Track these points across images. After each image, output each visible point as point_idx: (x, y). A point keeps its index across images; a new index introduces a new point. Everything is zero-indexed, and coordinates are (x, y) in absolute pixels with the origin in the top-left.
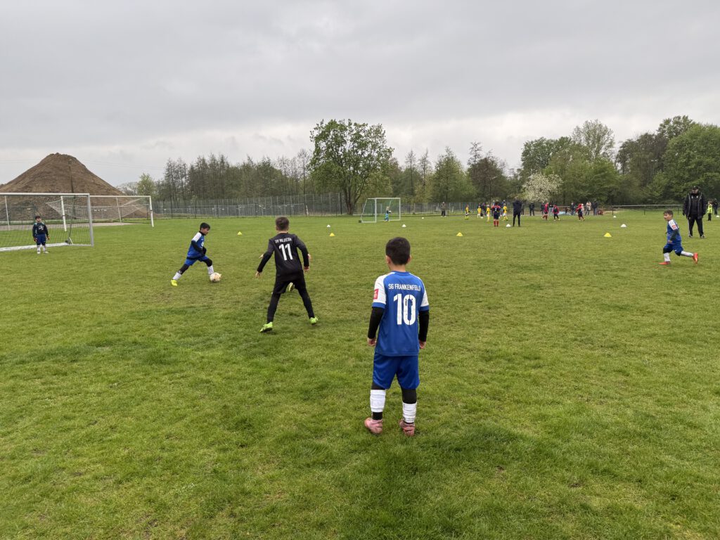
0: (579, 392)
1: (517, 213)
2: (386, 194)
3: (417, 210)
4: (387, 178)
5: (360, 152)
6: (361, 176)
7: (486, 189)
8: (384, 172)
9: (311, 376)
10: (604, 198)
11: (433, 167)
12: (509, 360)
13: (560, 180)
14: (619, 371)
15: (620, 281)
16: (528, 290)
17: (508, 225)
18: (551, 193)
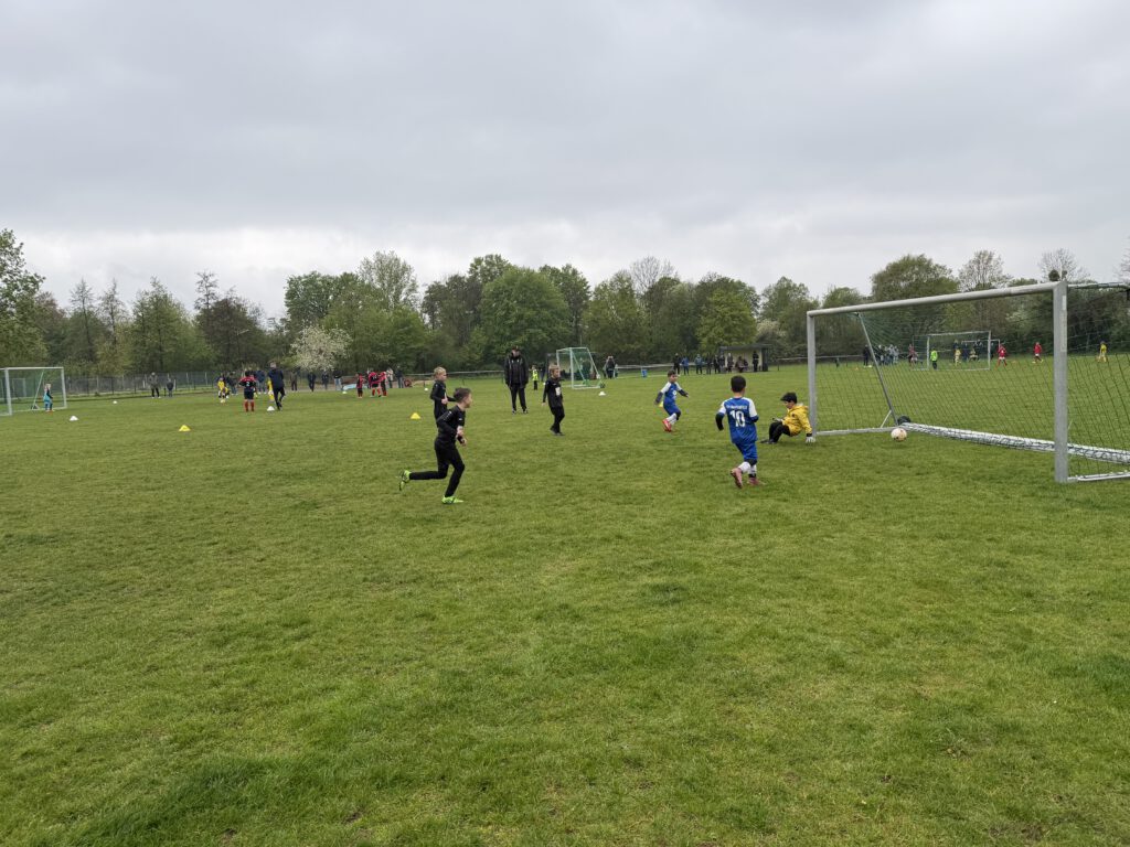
2: (36, 360)
3: (103, 388)
4: (33, 330)
7: (231, 350)
8: (24, 319)
10: (412, 363)
11: (128, 309)
12: (258, 636)
13: (348, 336)
14: (423, 616)
17: (270, 409)
18: (337, 357)
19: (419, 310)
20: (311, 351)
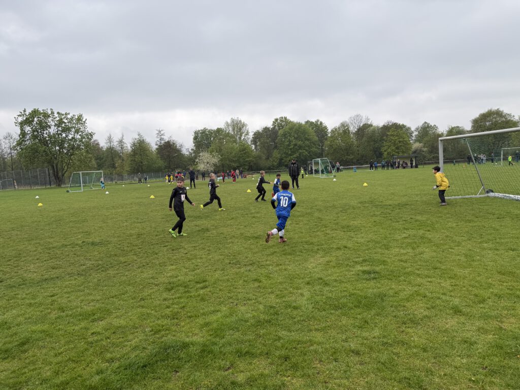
0: (231, 300)
1: (192, 179)
2: (91, 169)
3: (119, 180)
4: (90, 155)
5: (64, 135)
6: (67, 154)
7: (171, 163)
8: (87, 151)
9: (12, 336)
10: (247, 167)
11: (128, 146)
12: (185, 287)
13: (219, 156)
14: (255, 280)
15: (256, 220)
16: (200, 232)
18: (215, 165)
19: (250, 144)
20: (204, 163)
